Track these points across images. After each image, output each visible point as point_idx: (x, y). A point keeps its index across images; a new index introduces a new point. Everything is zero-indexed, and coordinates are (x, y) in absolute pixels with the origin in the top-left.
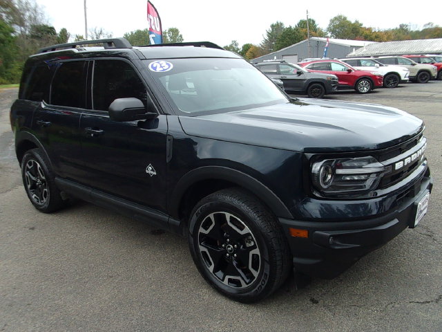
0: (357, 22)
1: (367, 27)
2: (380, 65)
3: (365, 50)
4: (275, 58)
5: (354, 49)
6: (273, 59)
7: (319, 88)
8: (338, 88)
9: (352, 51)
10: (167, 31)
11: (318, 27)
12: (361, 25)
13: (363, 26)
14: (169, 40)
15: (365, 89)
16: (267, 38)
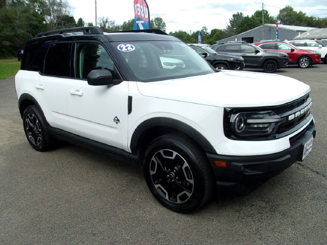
0: (301, 12)
1: (309, 16)
2: (323, 46)
3: (308, 34)
4: (236, 40)
5: (299, 33)
6: (235, 40)
7: (273, 63)
8: (289, 64)
9: (298, 35)
10: (154, 20)
11: (270, 16)
12: (304, 14)
13: (306, 15)
14: (155, 26)
15: (306, 64)
16: (229, 24)
